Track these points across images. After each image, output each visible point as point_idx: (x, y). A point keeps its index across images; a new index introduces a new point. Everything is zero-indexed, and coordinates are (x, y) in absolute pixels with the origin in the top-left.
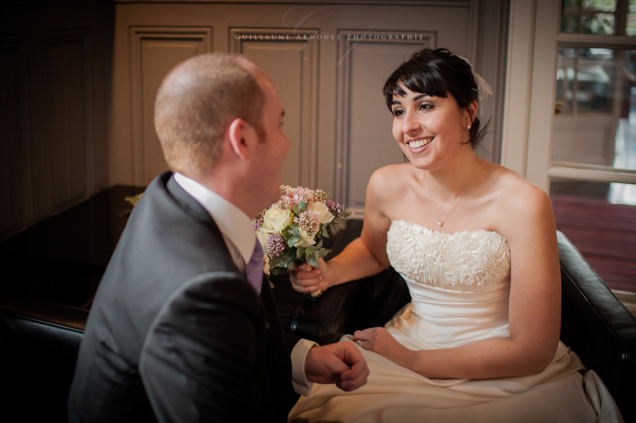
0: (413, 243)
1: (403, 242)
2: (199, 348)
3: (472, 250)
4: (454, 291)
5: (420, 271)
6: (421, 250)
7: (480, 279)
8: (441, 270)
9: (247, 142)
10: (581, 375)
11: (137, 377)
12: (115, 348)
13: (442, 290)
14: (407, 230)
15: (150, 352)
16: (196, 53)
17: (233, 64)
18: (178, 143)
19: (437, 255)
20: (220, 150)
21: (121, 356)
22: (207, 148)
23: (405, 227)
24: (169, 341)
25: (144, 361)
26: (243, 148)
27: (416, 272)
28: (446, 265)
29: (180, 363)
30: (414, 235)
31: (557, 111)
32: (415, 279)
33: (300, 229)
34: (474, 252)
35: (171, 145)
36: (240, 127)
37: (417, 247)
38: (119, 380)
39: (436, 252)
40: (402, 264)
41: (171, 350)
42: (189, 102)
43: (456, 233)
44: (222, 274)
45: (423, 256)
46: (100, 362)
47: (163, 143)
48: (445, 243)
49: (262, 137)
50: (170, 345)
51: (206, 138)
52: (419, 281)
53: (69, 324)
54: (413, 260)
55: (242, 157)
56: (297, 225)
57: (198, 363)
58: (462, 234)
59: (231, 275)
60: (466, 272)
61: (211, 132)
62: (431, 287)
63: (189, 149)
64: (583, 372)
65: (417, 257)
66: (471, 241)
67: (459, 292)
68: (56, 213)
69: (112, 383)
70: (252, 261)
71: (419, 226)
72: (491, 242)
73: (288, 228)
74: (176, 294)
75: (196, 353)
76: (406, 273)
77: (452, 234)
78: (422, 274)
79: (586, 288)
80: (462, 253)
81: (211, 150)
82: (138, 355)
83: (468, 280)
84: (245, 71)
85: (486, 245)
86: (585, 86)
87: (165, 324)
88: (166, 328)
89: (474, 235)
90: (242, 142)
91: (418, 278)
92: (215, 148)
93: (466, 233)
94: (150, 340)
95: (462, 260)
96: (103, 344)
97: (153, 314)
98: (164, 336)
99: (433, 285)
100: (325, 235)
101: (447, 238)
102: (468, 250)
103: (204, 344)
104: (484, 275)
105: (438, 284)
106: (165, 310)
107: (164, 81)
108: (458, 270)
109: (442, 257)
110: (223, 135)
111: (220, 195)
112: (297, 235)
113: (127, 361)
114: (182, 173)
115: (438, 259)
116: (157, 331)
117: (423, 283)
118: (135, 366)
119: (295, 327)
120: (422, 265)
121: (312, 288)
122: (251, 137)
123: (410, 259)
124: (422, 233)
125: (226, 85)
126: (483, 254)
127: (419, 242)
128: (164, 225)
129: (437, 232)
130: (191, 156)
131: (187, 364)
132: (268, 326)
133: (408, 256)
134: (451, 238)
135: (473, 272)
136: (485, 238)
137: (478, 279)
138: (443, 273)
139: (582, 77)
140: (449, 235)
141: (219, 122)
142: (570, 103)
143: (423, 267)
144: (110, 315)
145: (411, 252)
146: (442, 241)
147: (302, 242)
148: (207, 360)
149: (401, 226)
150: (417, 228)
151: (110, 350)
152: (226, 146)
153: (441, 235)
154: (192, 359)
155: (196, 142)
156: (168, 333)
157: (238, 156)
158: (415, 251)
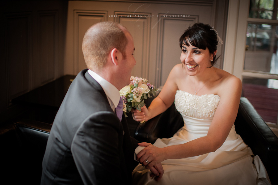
0: (185, 100)
1: (181, 99)
2: (95, 142)
3: (208, 102)
4: (201, 120)
5: (187, 111)
6: (188, 102)
7: (211, 114)
8: (196, 111)
9: (118, 58)
10: (252, 158)
11: (70, 153)
12: (62, 141)
13: (196, 119)
14: (183, 94)
15: (75, 143)
16: (101, 21)
17: (116, 26)
18: (90, 55)
19: (194, 104)
20: (107, 60)
21: (64, 144)
22: (102, 59)
23: (182, 93)
24: (83, 138)
25: (73, 146)
26: (116, 60)
27: (186, 111)
28: (198, 108)
29: (87, 148)
30: (185, 97)
31: (246, 50)
32: (185, 114)
33: (133, 95)
34: (209, 103)
35: (87, 57)
36: (116, 52)
37: (186, 101)
38: (63, 154)
39: (194, 103)
40: (180, 108)
41: (83, 142)
42: (96, 39)
43: (202, 96)
44: (105, 112)
45: (189, 105)
46: (55, 146)
47: (84, 55)
48: (198, 100)
49: (124, 57)
50: (83, 140)
51: (101, 54)
52: (187, 115)
53: (45, 130)
54: (185, 106)
55: (115, 64)
56: (132, 93)
57: (94, 148)
58: (204, 96)
59: (109, 112)
60: (205, 111)
61: (104, 52)
62: (191, 118)
63: (94, 59)
64: (252, 156)
65: (186, 105)
66: (208, 99)
67: (203, 120)
68: (42, 85)
69: (60, 155)
70: (118, 106)
71: (187, 93)
72: (216, 99)
73: (129, 94)
74: (86, 120)
75: (93, 144)
76: (182, 112)
77: (200, 96)
78: (188, 112)
79: (255, 121)
80: (204, 103)
81: (103, 60)
82: (71, 144)
83: (206, 114)
84: (121, 30)
85: (214, 100)
86: (259, 40)
87: (81, 132)
88: (82, 133)
89: (209, 96)
90: (116, 58)
91: (186, 114)
92: (104, 59)
93: (206, 95)
94: (75, 138)
95: (204, 106)
96: (57, 139)
97: (77, 128)
98: (81, 137)
99: (193, 117)
100: (146, 98)
101: (198, 98)
102: (206, 102)
103: (97, 140)
104: (213, 112)
105: (195, 117)
106: (81, 126)
107: (88, 30)
108: (202, 110)
109: (196, 105)
110: (108, 54)
111: (106, 79)
112: (132, 97)
113: (66, 146)
114: (91, 70)
115: (195, 106)
116: (78, 134)
117: (189, 116)
118: (69, 149)
119: (137, 134)
120: (188, 108)
121: (140, 120)
122: (120, 56)
123: (184, 106)
124: (189, 96)
125: (112, 34)
126: (212, 104)
127: (187, 99)
128: (82, 92)
129: (195, 95)
130: (95, 61)
131: (90, 148)
132: (124, 133)
133: (183, 105)
134: (200, 97)
135: (208, 111)
136: (213, 97)
137: (210, 114)
138: (196, 112)
139: (258, 36)
140: (199, 96)
141: (107, 49)
142: (253, 46)
143: (189, 109)
144: (60, 127)
145: (184, 103)
146: (196, 99)
147: (134, 100)
148: (98, 147)
149: (180, 93)
150: (187, 94)
151: (59, 141)
152: (109, 59)
153: (196, 96)
154: (92, 146)
155: (97, 56)
156: (82, 136)
157: (114, 64)
158: (186, 103)
